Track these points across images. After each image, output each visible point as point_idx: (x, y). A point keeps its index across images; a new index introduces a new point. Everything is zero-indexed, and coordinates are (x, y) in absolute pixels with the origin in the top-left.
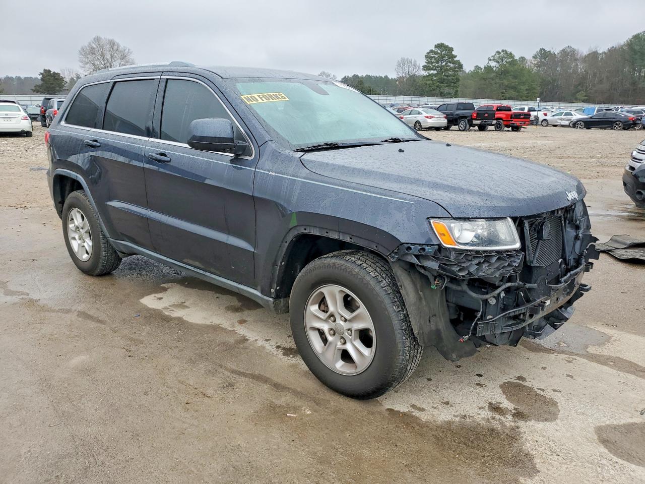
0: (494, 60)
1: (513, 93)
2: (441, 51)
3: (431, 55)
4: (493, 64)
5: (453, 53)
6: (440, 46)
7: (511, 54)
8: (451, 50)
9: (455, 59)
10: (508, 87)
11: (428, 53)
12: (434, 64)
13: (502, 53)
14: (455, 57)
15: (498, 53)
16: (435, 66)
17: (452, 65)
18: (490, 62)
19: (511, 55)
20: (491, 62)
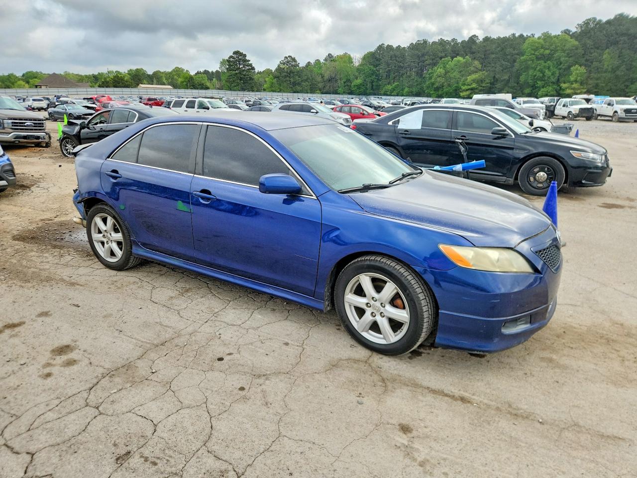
0: (283, 63)
1: (299, 88)
2: (238, 57)
3: (231, 59)
4: (282, 66)
5: (247, 58)
6: (236, 53)
8: (245, 56)
9: (250, 62)
10: (294, 84)
11: (229, 58)
12: (233, 66)
13: (289, 58)
14: (249, 61)
15: (286, 57)
17: (247, 67)
19: (294, 60)
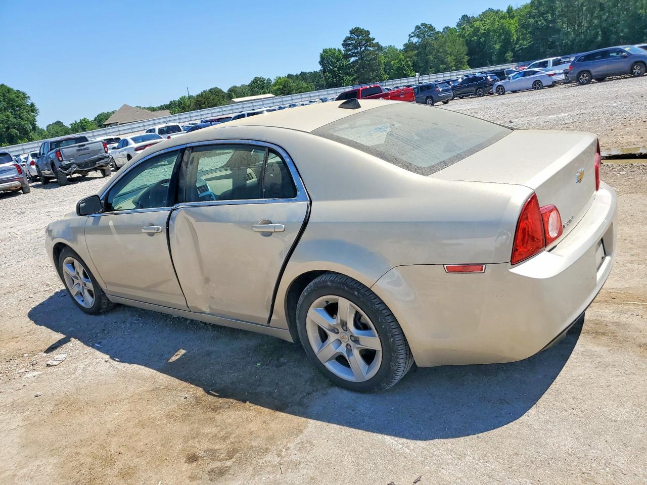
0: (414, 36)
1: (442, 66)
2: (358, 37)
3: (348, 42)
4: (415, 40)
5: (370, 36)
6: (356, 31)
7: (431, 26)
8: (368, 33)
9: (374, 42)
11: (344, 41)
12: (353, 51)
13: (422, 28)
14: (374, 39)
15: (417, 27)
16: (353, 53)
17: (371, 49)
18: (411, 39)
19: (431, 28)
20: (413, 38)
